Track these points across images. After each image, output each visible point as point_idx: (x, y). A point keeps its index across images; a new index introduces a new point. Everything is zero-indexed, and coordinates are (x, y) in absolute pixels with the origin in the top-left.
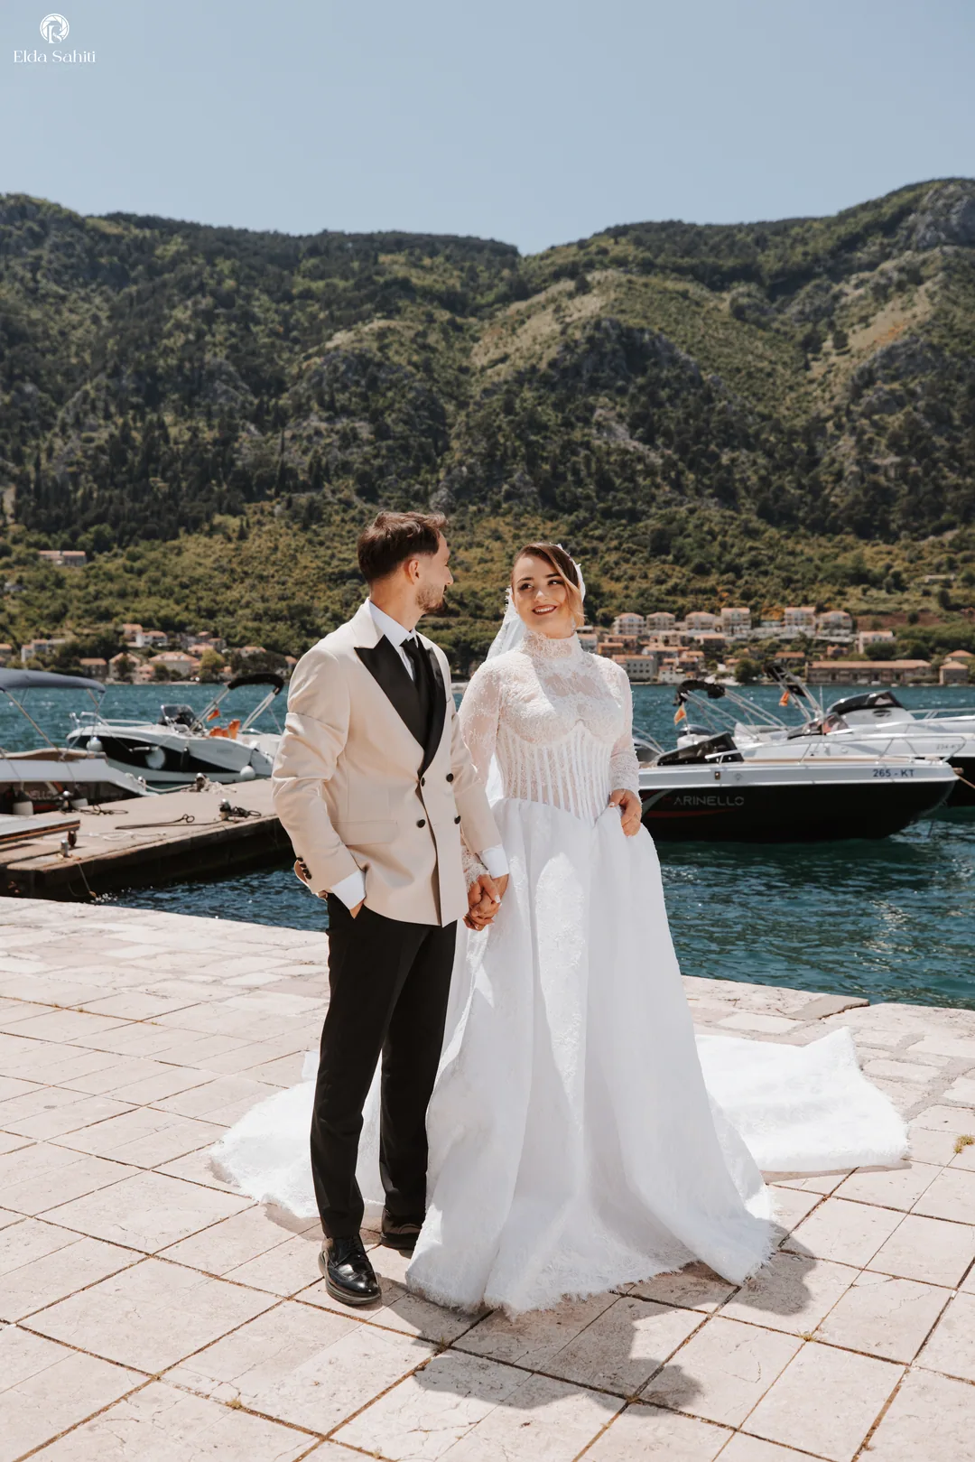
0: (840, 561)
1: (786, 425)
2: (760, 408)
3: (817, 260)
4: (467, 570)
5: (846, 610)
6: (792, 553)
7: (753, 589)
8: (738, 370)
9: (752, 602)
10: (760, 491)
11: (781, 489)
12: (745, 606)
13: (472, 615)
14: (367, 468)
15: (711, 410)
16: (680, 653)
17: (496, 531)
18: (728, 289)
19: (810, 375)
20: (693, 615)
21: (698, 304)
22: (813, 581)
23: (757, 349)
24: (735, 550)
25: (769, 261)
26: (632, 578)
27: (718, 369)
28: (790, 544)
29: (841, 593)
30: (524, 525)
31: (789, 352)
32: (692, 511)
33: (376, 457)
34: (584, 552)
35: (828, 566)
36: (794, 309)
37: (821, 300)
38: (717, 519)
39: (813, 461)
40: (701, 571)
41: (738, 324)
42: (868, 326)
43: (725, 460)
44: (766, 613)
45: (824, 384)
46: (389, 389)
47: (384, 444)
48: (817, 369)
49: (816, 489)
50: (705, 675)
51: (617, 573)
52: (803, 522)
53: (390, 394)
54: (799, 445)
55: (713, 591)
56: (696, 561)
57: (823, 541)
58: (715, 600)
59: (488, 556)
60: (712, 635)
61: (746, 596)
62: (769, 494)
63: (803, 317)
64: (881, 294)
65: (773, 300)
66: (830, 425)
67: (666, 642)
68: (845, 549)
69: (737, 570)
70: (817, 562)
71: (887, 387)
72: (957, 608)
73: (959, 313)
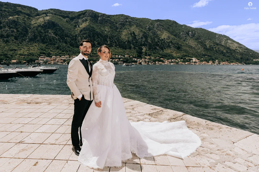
1: (73, 35)
2: (70, 33)
3: (76, 17)
4: (32, 50)
6: (74, 50)
8: (67, 28)
10: (70, 42)
11: (72, 42)
13: (32, 56)
14: (16, 36)
15: (64, 33)
16: (60, 61)
17: (36, 45)
18: (66, 19)
19: (75, 30)
20: (62, 56)
21: (62, 20)
22: (76, 53)
23: (69, 26)
24: (67, 49)
25: (70, 16)
26: (54, 52)
27: (64, 28)
28: (73, 49)
30: (40, 45)
31: (73, 27)
32: (62, 44)
33: (17, 34)
34: (48, 48)
35: (78, 51)
36: (73, 22)
37: (76, 21)
38: (65, 45)
39: (76, 39)
40: (63, 51)
41: (67, 23)
42: (82, 25)
43: (66, 38)
44: (71, 56)
45: (77, 31)
46: (19, 25)
47: (18, 32)
48: (76, 29)
49: (76, 43)
50: (64, 63)
51: (52, 51)
52: (75, 46)
53: (19, 26)
54: (74, 37)
55: (64, 54)
56: (62, 50)
57: (77, 48)
58: (65, 55)
59: (35, 48)
60: (64, 59)
61: (68, 54)
62: (71, 43)
63: (74, 23)
64: (83, 21)
65: (71, 21)
66: (78, 35)
67: (59, 59)
69: (67, 51)
70: (76, 51)
71: (84, 32)
72: (91, 56)
73: (91, 25)
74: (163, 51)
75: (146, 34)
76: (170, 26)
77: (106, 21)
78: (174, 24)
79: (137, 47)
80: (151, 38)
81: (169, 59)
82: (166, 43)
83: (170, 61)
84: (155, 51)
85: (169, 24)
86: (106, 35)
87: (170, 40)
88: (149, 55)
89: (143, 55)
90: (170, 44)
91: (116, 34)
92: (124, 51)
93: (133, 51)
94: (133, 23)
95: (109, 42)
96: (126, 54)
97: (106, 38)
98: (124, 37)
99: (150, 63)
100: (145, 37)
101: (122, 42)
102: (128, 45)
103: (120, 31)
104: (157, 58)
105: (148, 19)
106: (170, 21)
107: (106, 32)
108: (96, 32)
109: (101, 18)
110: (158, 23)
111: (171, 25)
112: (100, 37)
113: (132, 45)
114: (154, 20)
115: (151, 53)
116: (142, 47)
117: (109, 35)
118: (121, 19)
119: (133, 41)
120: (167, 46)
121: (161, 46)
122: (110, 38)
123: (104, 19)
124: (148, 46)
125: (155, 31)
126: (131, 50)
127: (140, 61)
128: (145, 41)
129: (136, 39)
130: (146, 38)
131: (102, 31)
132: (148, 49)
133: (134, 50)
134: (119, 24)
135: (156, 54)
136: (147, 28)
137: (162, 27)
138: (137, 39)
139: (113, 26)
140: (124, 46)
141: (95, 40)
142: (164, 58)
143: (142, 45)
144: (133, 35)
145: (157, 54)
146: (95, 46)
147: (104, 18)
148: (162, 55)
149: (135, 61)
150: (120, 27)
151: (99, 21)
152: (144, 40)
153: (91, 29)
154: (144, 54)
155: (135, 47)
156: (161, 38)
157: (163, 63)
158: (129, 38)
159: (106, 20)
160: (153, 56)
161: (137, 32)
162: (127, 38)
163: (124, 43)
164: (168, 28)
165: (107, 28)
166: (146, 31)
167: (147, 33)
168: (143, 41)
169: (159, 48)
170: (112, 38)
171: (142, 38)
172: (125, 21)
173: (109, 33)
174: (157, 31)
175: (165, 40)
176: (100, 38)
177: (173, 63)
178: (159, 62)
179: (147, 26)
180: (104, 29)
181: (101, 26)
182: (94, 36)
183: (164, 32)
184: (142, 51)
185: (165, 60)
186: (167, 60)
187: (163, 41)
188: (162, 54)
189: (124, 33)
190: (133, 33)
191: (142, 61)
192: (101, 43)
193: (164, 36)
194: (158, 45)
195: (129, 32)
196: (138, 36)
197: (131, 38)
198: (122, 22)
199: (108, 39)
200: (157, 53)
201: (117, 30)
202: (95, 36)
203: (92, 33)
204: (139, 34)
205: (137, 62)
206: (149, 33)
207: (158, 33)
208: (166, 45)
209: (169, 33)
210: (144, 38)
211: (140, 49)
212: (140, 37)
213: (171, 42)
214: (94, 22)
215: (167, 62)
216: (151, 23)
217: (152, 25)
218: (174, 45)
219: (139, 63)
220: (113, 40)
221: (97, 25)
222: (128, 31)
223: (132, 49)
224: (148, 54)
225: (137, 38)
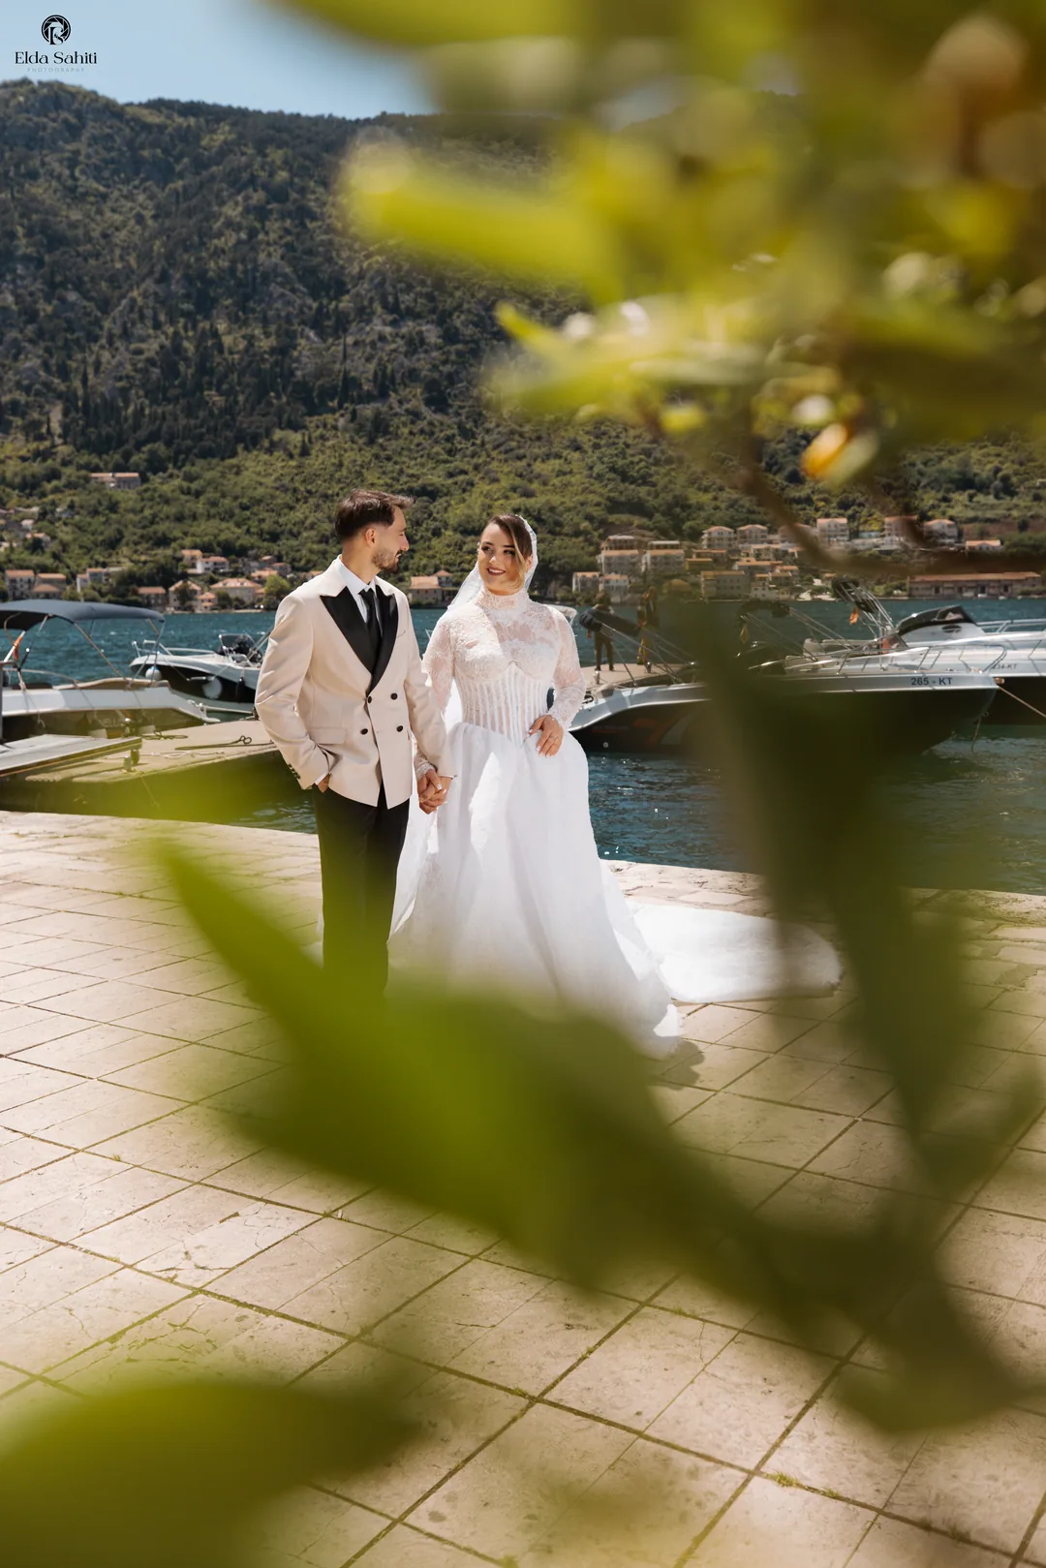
0: (945, 464)
4: (545, 484)
5: (951, 518)
7: (851, 497)
9: (850, 512)
12: (842, 515)
13: (551, 532)
14: (436, 375)
16: (773, 567)
17: (575, 440)
22: (915, 487)
26: (721, 489)
29: (945, 500)
30: (604, 433)
33: (445, 363)
34: (669, 461)
35: (931, 470)
40: (795, 479)
44: (866, 522)
46: (457, 288)
47: (453, 348)
50: (801, 590)
51: (705, 483)
53: (458, 294)
55: (808, 501)
56: (790, 468)
58: (810, 510)
59: (566, 468)
61: (844, 505)
67: (758, 556)
68: (950, 453)
70: (920, 466)
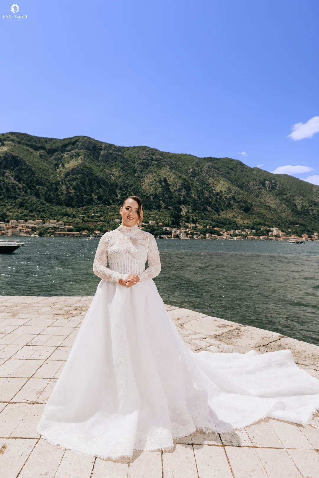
0: (62, 211)
1: (51, 182)
2: (45, 177)
3: (58, 148)
5: (63, 221)
6: (52, 209)
7: (43, 216)
8: (41, 169)
9: (43, 219)
10: (45, 195)
11: (50, 195)
12: (41, 219)
15: (34, 176)
16: (26, 229)
18: (39, 151)
19: (57, 172)
20: (29, 221)
21: (31, 153)
22: (56, 215)
23: (45, 165)
24: (39, 207)
25: (48, 146)
26: (15, 212)
27: (36, 168)
28: (51, 207)
29: (62, 218)
31: (52, 166)
32: (29, 198)
35: (59, 212)
36: (53, 157)
37: (59, 156)
38: (35, 200)
39: (57, 190)
40: (31, 211)
41: (41, 158)
42: (69, 163)
43: (37, 188)
44: (46, 221)
45: (59, 174)
48: (58, 171)
49: (57, 196)
50: (31, 234)
51: (11, 210)
52: (54, 202)
54: (54, 186)
55: (34, 216)
56: (30, 209)
57: (59, 207)
58: (34, 218)
60: (33, 225)
61: (42, 217)
62: (47, 196)
63: (55, 159)
64: (72, 157)
65: (49, 155)
66: (60, 183)
67: (22, 227)
68: (63, 209)
69: (40, 212)
70: (57, 211)
71: (72, 176)
72: (86, 222)
73: (87, 163)
74: (219, 215)
75: (188, 182)
76: (231, 169)
77: (115, 158)
78: (239, 166)
79: (171, 206)
80: (197, 191)
81: (230, 228)
82: (225, 200)
83: (231, 232)
84: (205, 214)
85: (230, 166)
86: (113, 183)
87: (231, 195)
88: (194, 222)
89: (182, 222)
90: (232, 202)
91: (133, 181)
92: (146, 214)
93: (164, 212)
94: (164, 163)
95: (119, 196)
96: (150, 218)
97: (114, 188)
98: (147, 187)
99: (195, 236)
100: (185, 188)
101: (144, 196)
102: (154, 202)
103: (141, 177)
104: (208, 227)
105: (191, 155)
106: (232, 160)
107: (113, 178)
108: (96, 176)
109: (106, 151)
110: (209, 163)
111: (234, 167)
112: (103, 186)
113: (161, 202)
114: (202, 158)
115: (198, 218)
116: (181, 207)
117: (120, 182)
118: (142, 155)
119: (163, 195)
120: (227, 205)
121: (215, 205)
122: (121, 189)
123: (111, 153)
124: (191, 204)
125: (204, 177)
126: (160, 211)
127: (177, 233)
128: (186, 197)
129: (170, 191)
130: (187, 191)
131: (107, 175)
132: (191, 211)
133: (166, 211)
134: (138, 164)
135: (207, 220)
136: (190, 173)
137: (216, 170)
138: (172, 191)
139: (127, 166)
140: (147, 204)
141: (92, 192)
142: (220, 227)
143: (180, 203)
144: (163, 184)
145: (209, 219)
146: (93, 203)
147: (111, 151)
148: (218, 222)
149: (167, 232)
150: (141, 170)
151: (101, 157)
152: (184, 193)
153: (85, 171)
154: (184, 218)
155: (167, 205)
156: (215, 190)
157: (219, 236)
158: (156, 189)
159: (115, 155)
160: (201, 223)
161: (172, 178)
162: (153, 189)
163: (148, 198)
164: (228, 173)
165: (116, 171)
166: (187, 178)
167: (190, 181)
168: (181, 196)
169: (212, 208)
170: (124, 189)
171: (180, 190)
172: (149, 158)
173: (121, 180)
174: (207, 177)
175: (222, 195)
176: (103, 188)
177: (238, 237)
178: (213, 235)
179: (189, 169)
180: (110, 172)
181: (104, 166)
182: (91, 185)
183: (220, 179)
184: (181, 214)
185: (222, 231)
186: (227, 231)
187: (218, 197)
188: (218, 220)
189: (147, 181)
190: (164, 179)
191: (181, 232)
192: (105, 197)
193: (221, 188)
194: (209, 203)
195: (157, 179)
196: (174, 185)
197: (160, 190)
198: (144, 161)
199: (118, 191)
200: (209, 217)
201: (135, 174)
202: (93, 184)
203: (87, 178)
204: (175, 182)
205: (171, 235)
206: (193, 181)
207: (210, 182)
208: (225, 204)
209: (229, 182)
210: (184, 190)
211: (176, 211)
212: (176, 187)
213: (234, 198)
214: (91, 159)
215: (227, 234)
216: (198, 164)
217: (199, 166)
218: (239, 205)
219: (174, 235)
220: (126, 193)
221: (97, 164)
222: (154, 176)
223: (162, 210)
224: (191, 219)
225: (171, 189)
